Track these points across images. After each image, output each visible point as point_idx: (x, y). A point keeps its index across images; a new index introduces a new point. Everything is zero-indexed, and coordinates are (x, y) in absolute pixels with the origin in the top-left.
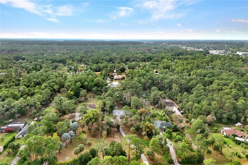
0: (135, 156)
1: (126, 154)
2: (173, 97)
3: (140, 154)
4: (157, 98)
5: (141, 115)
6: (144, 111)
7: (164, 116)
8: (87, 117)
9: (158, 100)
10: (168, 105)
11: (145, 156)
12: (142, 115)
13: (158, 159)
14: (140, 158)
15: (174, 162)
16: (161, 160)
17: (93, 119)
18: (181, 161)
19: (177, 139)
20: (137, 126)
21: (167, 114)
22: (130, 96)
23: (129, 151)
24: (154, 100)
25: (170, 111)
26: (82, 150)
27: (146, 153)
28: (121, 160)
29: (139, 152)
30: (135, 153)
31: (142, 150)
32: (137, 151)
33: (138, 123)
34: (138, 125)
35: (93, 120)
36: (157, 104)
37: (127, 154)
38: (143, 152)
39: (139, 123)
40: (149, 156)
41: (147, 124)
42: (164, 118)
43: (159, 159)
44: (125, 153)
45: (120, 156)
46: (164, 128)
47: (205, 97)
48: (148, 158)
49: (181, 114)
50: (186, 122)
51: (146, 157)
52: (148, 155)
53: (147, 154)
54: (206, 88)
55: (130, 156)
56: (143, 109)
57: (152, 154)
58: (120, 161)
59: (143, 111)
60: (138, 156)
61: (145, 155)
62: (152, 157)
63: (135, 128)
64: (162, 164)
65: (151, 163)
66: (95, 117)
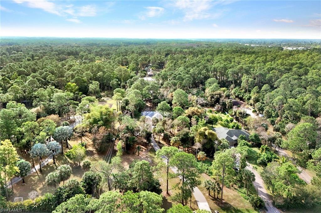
0: (180, 191)
1: (160, 185)
2: (243, 96)
3: (192, 187)
4: (218, 95)
5: (190, 117)
6: (195, 111)
7: (232, 121)
8: (89, 118)
9: (219, 97)
11: (201, 191)
12: (192, 117)
13: (228, 198)
14: (192, 196)
15: (266, 205)
16: (235, 199)
17: (99, 121)
18: (283, 204)
19: (264, 159)
20: (183, 134)
21: (237, 119)
22: (172, 92)
23: (167, 181)
24: (212, 97)
25: (243, 114)
26: (66, 176)
27: (203, 185)
28: (145, 203)
29: (189, 181)
30: (181, 185)
31: (197, 179)
32: (185, 180)
33: (186, 130)
34: (185, 132)
35: (101, 123)
36: (217, 104)
37: (163, 187)
38: (198, 184)
39: (187, 128)
40: (209, 191)
41: (204, 130)
42: (231, 124)
43: (230, 197)
44: (158, 184)
45: (143, 193)
46: (234, 139)
47: (304, 90)
48: (208, 194)
50: (274, 131)
51: (204, 194)
52: (208, 189)
53: (206, 186)
54: (302, 79)
55: (169, 191)
56: (194, 108)
57: (217, 186)
58: (141, 205)
59: (193, 111)
60: (186, 190)
61: (200, 188)
62: (216, 194)
63: (180, 138)
64: (238, 208)
65: (216, 205)
66: (104, 117)
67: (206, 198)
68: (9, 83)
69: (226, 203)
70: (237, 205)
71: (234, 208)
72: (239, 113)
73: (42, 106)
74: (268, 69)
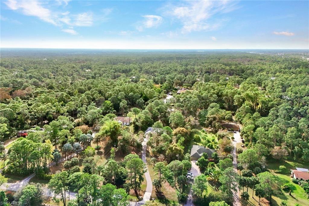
4: (212, 118)
7: (213, 141)
10: (230, 129)
13: (167, 193)
16: (170, 194)
34: (161, 146)
46: (200, 156)
48: (155, 189)
49: (242, 142)
51: (153, 188)
53: (153, 183)
63: (157, 150)
64: (168, 200)
65: (156, 195)
66: (112, 130)
67: (153, 191)
68: (70, 99)
69: (163, 195)
70: (169, 197)
71: (166, 199)
72: (219, 135)
73: (82, 118)
74: (277, 95)
